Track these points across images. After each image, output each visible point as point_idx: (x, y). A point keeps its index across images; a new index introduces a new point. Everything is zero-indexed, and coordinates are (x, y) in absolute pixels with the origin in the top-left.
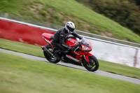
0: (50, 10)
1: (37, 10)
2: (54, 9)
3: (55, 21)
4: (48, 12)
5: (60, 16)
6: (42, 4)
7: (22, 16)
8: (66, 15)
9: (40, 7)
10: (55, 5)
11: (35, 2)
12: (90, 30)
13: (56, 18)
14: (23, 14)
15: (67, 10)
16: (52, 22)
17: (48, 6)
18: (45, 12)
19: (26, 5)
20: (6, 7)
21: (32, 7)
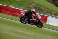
0: (39, 6)
1: (34, 6)
2: (40, 5)
3: (41, 11)
4: (38, 7)
5: (43, 9)
6: (35, 3)
7: (27, 8)
8: (45, 8)
9: (35, 5)
10: (41, 4)
11: (33, 3)
12: (55, 14)
13: (41, 9)
14: (28, 8)
15: (46, 6)
16: (40, 11)
17: (38, 4)
18: (37, 7)
19: (29, 4)
20: (21, 4)
21: (32, 5)
